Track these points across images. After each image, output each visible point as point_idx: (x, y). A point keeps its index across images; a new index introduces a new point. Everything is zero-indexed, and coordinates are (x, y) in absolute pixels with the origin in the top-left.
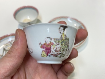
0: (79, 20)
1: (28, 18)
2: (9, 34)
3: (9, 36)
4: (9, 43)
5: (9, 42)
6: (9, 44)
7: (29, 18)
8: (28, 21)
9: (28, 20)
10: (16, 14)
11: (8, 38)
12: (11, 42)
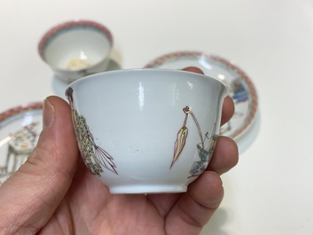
0: (233, 62)
1: (82, 55)
2: (24, 105)
3: (26, 109)
4: (26, 132)
5: (26, 128)
6: (25, 135)
7: (83, 57)
8: (83, 67)
9: (82, 62)
10: (45, 45)
11: (23, 117)
12: (30, 127)
